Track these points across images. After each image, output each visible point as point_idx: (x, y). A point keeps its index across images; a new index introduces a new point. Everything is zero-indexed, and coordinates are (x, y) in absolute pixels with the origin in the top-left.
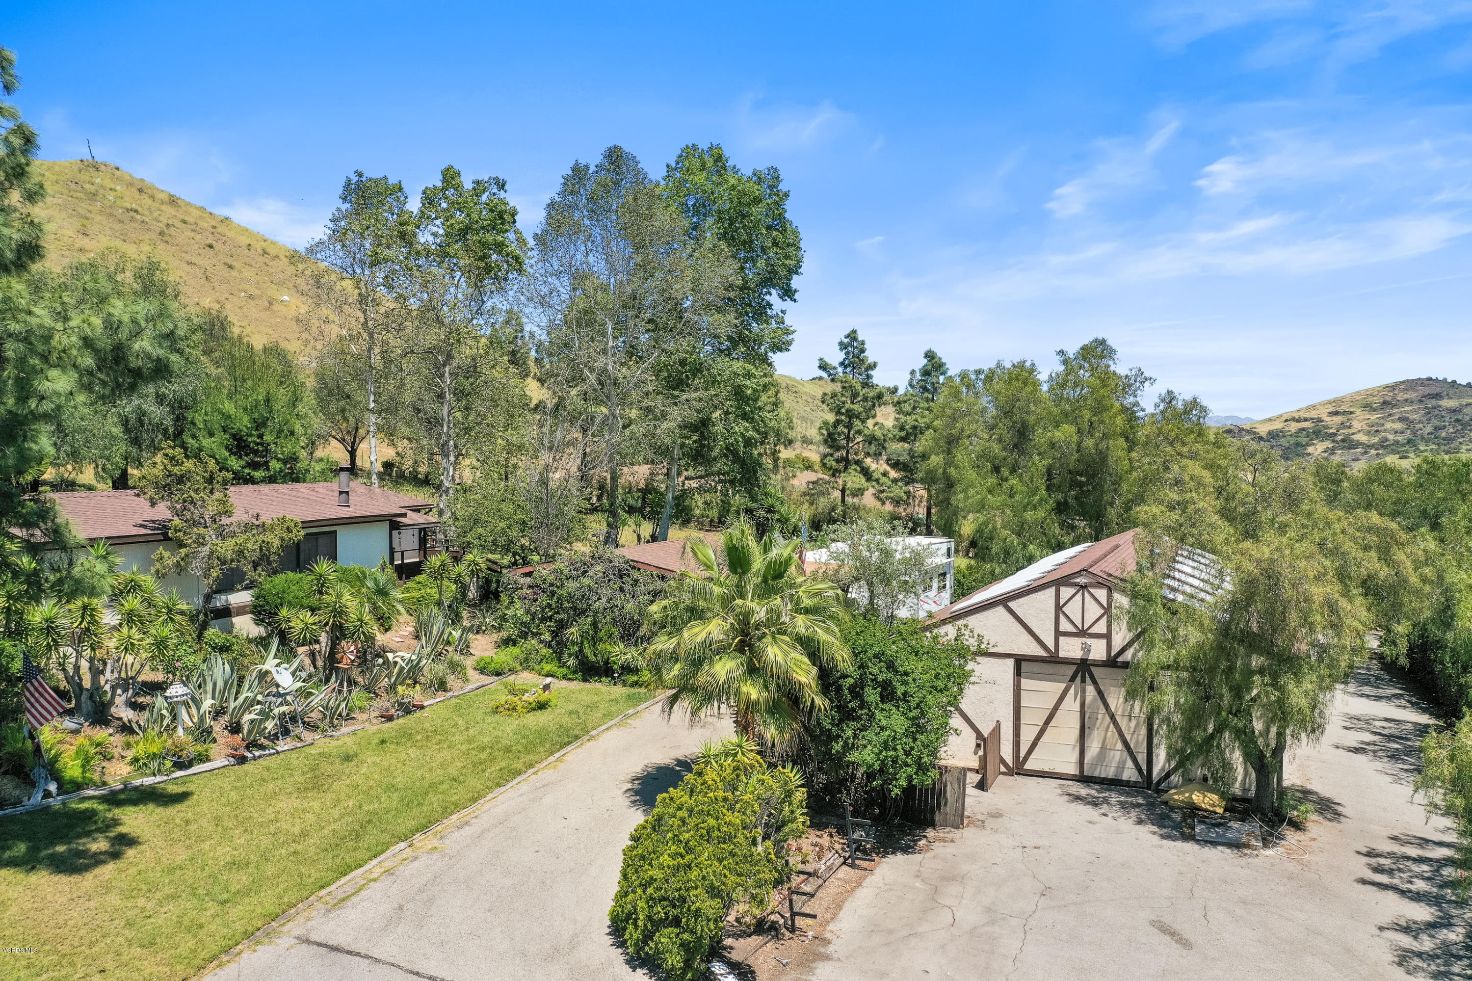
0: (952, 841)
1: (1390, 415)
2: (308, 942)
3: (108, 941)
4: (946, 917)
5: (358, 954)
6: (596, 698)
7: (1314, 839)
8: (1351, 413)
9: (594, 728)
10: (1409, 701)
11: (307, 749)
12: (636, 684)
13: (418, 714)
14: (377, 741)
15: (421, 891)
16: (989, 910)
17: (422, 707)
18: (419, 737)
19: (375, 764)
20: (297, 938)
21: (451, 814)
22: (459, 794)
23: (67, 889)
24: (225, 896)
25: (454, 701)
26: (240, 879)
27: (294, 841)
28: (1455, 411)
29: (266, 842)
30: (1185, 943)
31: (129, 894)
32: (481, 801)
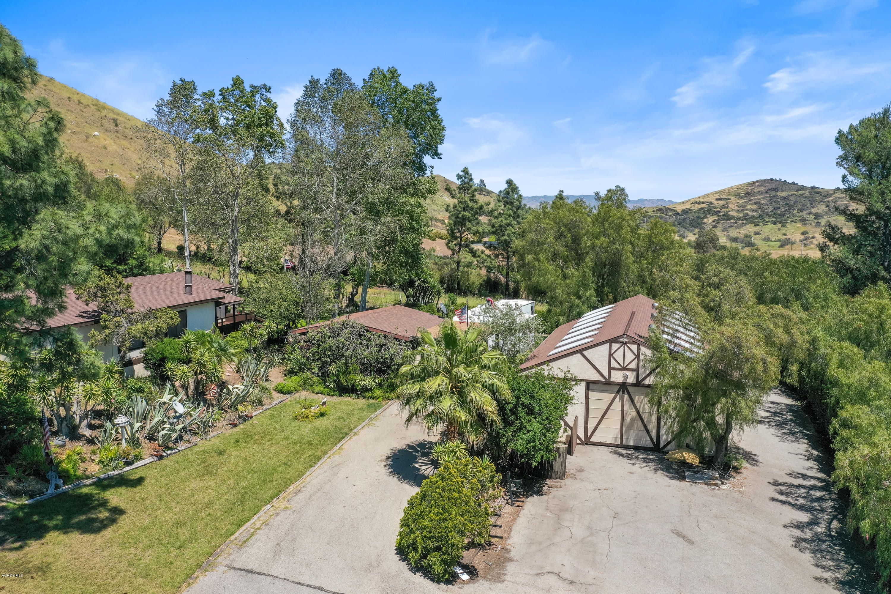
0: (561, 487)
1: (750, 200)
2: (234, 568)
3: (122, 574)
4: (567, 533)
5: (264, 574)
6: (351, 408)
7: (746, 478)
8: (729, 199)
9: (355, 427)
10: (781, 390)
11: (194, 448)
12: (371, 398)
13: (251, 421)
14: (232, 441)
15: (287, 534)
16: (589, 528)
17: (251, 417)
18: (257, 437)
19: (237, 456)
20: (227, 566)
21: (290, 485)
22: (290, 473)
23: (88, 545)
24: (178, 544)
25: (268, 412)
26: (184, 533)
27: (206, 507)
28: (785, 198)
29: (192, 509)
30: (690, 542)
31: (124, 545)
32: (304, 477)
